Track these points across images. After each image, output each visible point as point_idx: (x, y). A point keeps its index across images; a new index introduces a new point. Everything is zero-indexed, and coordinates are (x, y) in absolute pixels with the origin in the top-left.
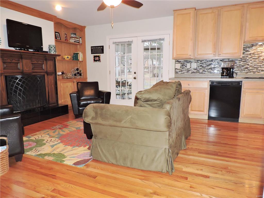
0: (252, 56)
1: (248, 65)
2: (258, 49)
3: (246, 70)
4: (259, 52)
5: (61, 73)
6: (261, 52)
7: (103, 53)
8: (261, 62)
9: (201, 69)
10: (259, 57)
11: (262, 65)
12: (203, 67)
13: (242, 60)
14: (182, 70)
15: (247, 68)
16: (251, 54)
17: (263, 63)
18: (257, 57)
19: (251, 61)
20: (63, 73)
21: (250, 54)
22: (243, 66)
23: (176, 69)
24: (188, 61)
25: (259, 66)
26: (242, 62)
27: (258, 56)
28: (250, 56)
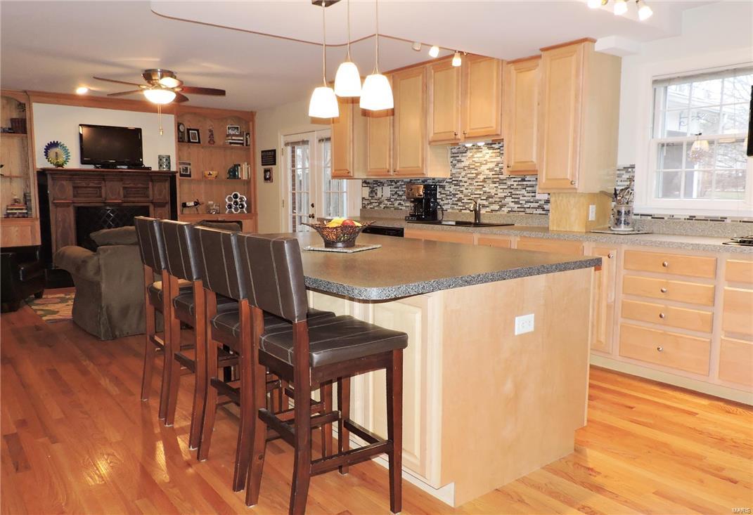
0: (467, 172)
1: (462, 192)
2: (475, 156)
3: (460, 204)
4: (477, 164)
5: (192, 204)
6: (479, 164)
7: (275, 164)
8: (481, 187)
9: (396, 200)
10: (477, 174)
11: (482, 193)
12: (399, 196)
13: (453, 182)
14: (372, 201)
15: (460, 200)
16: (466, 168)
17: (484, 189)
18: (475, 175)
19: (466, 184)
20: (197, 204)
21: (463, 168)
22: (454, 195)
23: (363, 198)
24: (379, 183)
25: (478, 196)
26: (453, 187)
27: (476, 172)
28: (463, 174)
